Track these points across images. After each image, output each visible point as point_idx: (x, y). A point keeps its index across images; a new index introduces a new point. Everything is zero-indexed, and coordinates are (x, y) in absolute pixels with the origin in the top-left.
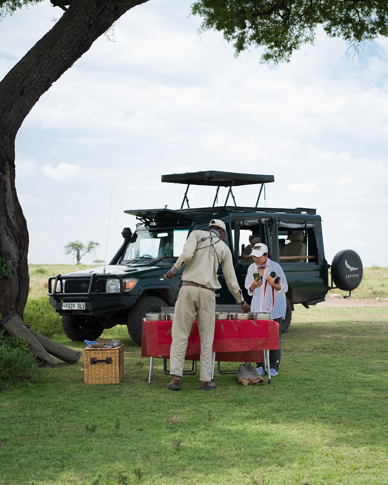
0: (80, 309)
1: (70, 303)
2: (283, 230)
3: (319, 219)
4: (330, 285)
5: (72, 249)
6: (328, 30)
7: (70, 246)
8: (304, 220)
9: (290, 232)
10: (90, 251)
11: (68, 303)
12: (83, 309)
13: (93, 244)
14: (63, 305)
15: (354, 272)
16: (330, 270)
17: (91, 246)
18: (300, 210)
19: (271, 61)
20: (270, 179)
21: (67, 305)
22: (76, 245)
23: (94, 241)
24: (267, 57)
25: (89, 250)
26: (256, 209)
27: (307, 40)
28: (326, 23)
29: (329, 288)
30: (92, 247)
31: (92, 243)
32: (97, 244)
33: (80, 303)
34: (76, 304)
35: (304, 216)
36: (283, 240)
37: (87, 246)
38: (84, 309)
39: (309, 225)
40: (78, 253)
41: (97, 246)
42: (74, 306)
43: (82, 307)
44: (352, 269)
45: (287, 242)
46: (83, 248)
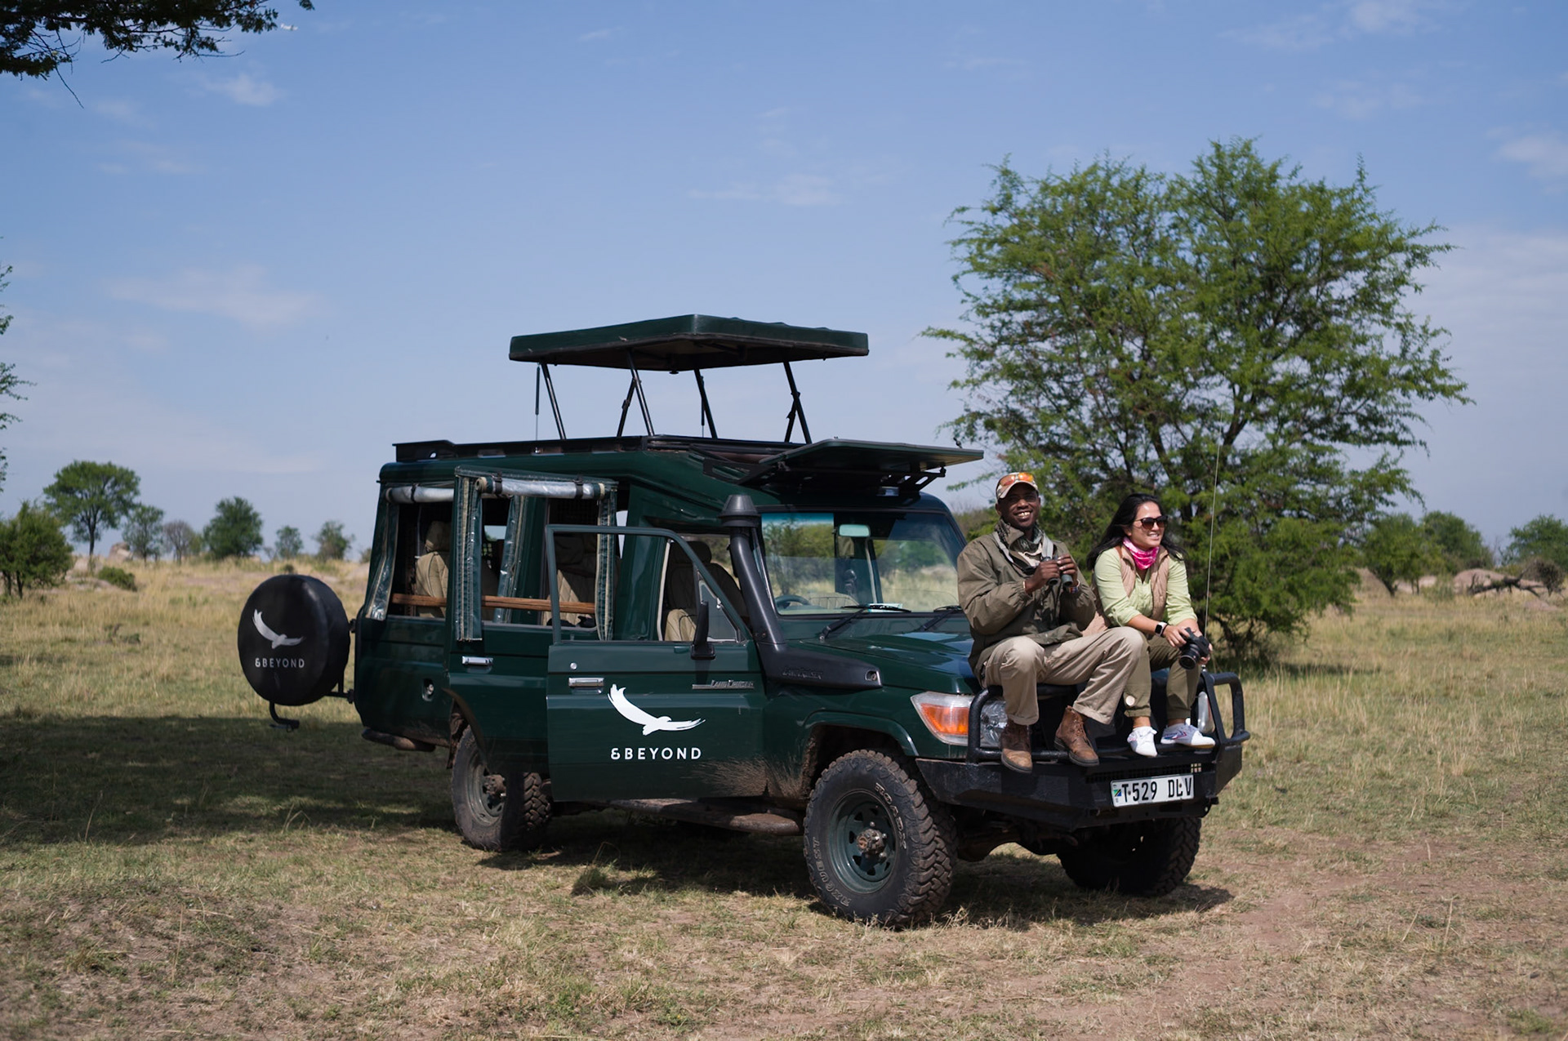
0: (1175, 798)
1: (1141, 782)
11: (1130, 783)
12: (1185, 797)
14: (1113, 788)
21: (1130, 788)
33: (1174, 778)
34: (1162, 783)
38: (1191, 796)
42: (1155, 792)
43: (1183, 789)
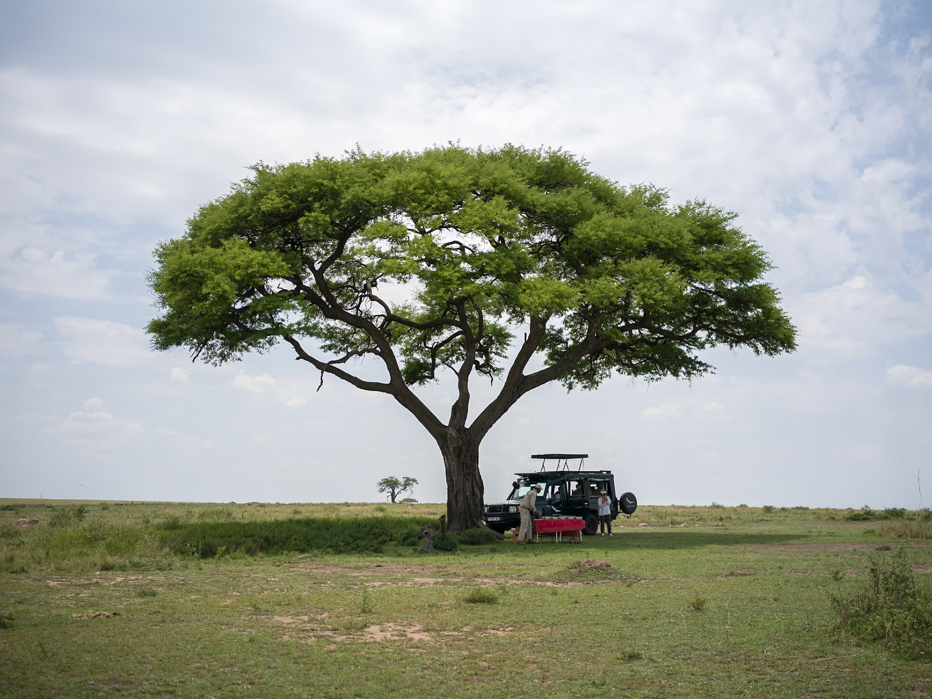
2: (593, 482)
3: (612, 476)
4: (619, 511)
5: (387, 486)
6: (619, 370)
7: (384, 483)
8: (604, 477)
9: (597, 483)
10: (407, 489)
13: (410, 480)
15: (631, 504)
16: (619, 503)
17: (408, 482)
18: (601, 472)
19: (587, 389)
20: (586, 456)
22: (391, 481)
23: (411, 477)
24: (585, 387)
25: (405, 488)
26: (579, 472)
27: (607, 376)
28: (617, 367)
29: (619, 513)
30: (408, 485)
31: (408, 479)
32: (414, 480)
35: (605, 474)
36: (594, 487)
37: (403, 483)
39: (607, 479)
40: (393, 490)
41: (415, 483)
44: (631, 502)
45: (596, 488)
46: (399, 486)
